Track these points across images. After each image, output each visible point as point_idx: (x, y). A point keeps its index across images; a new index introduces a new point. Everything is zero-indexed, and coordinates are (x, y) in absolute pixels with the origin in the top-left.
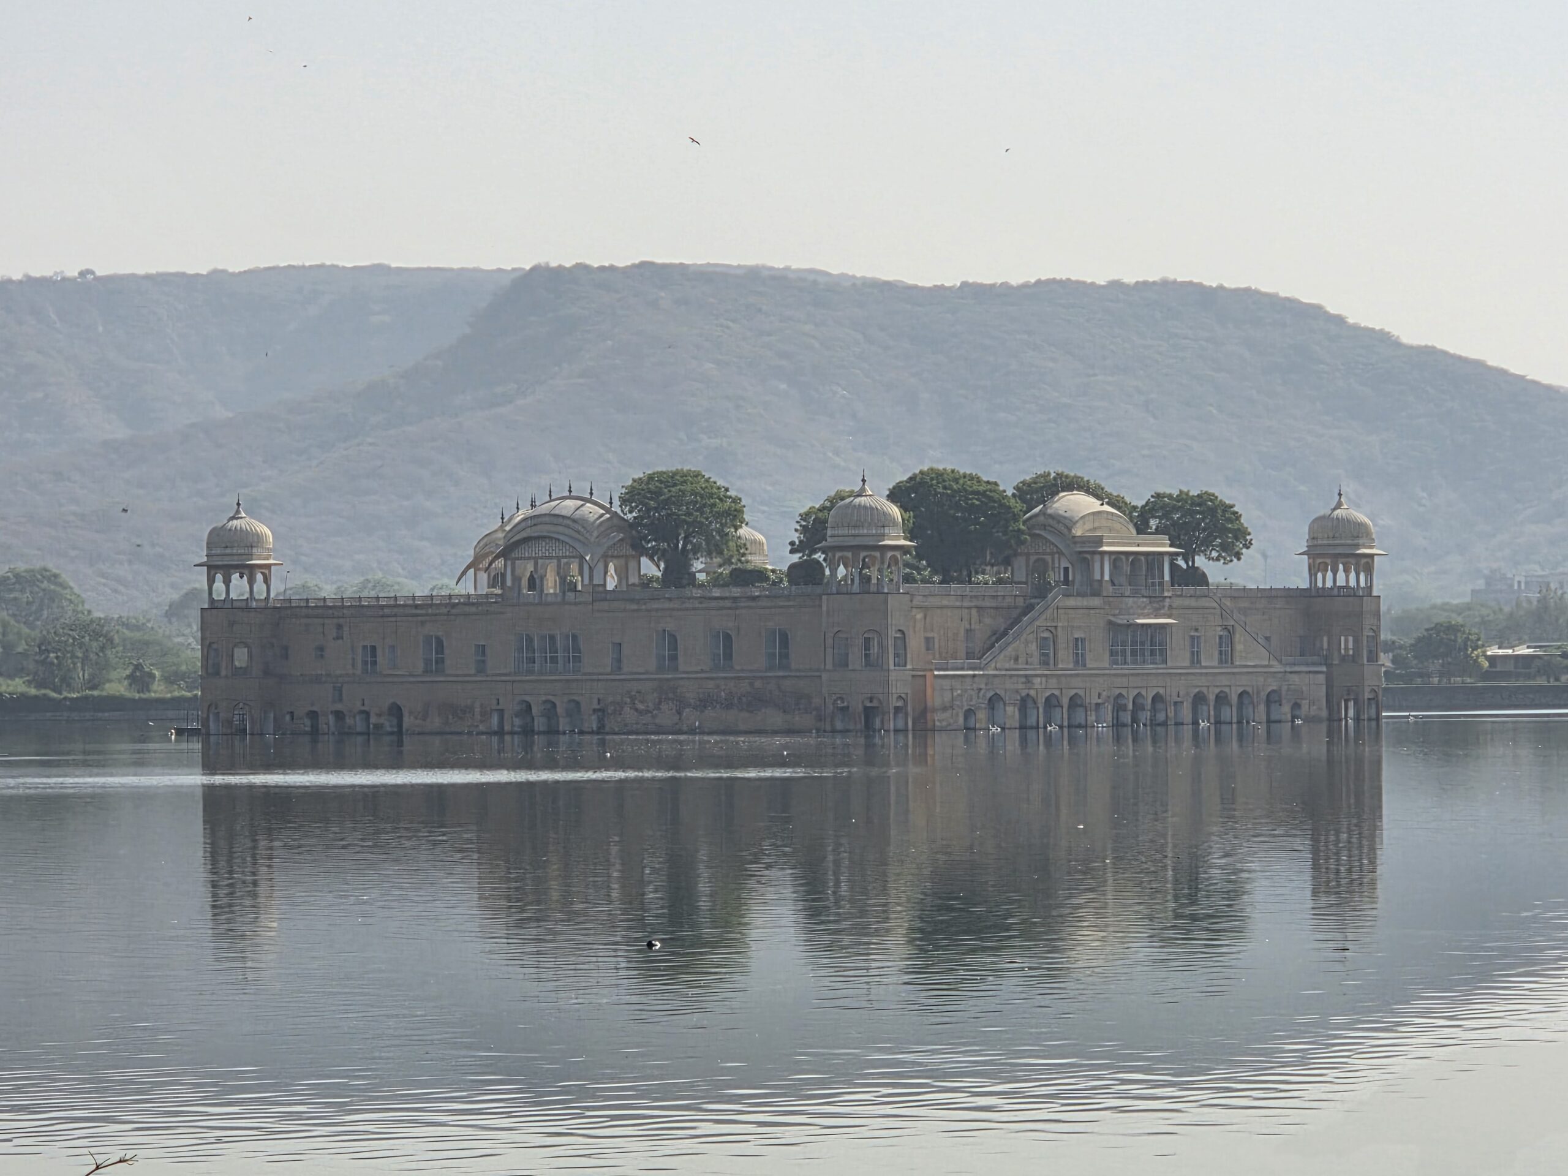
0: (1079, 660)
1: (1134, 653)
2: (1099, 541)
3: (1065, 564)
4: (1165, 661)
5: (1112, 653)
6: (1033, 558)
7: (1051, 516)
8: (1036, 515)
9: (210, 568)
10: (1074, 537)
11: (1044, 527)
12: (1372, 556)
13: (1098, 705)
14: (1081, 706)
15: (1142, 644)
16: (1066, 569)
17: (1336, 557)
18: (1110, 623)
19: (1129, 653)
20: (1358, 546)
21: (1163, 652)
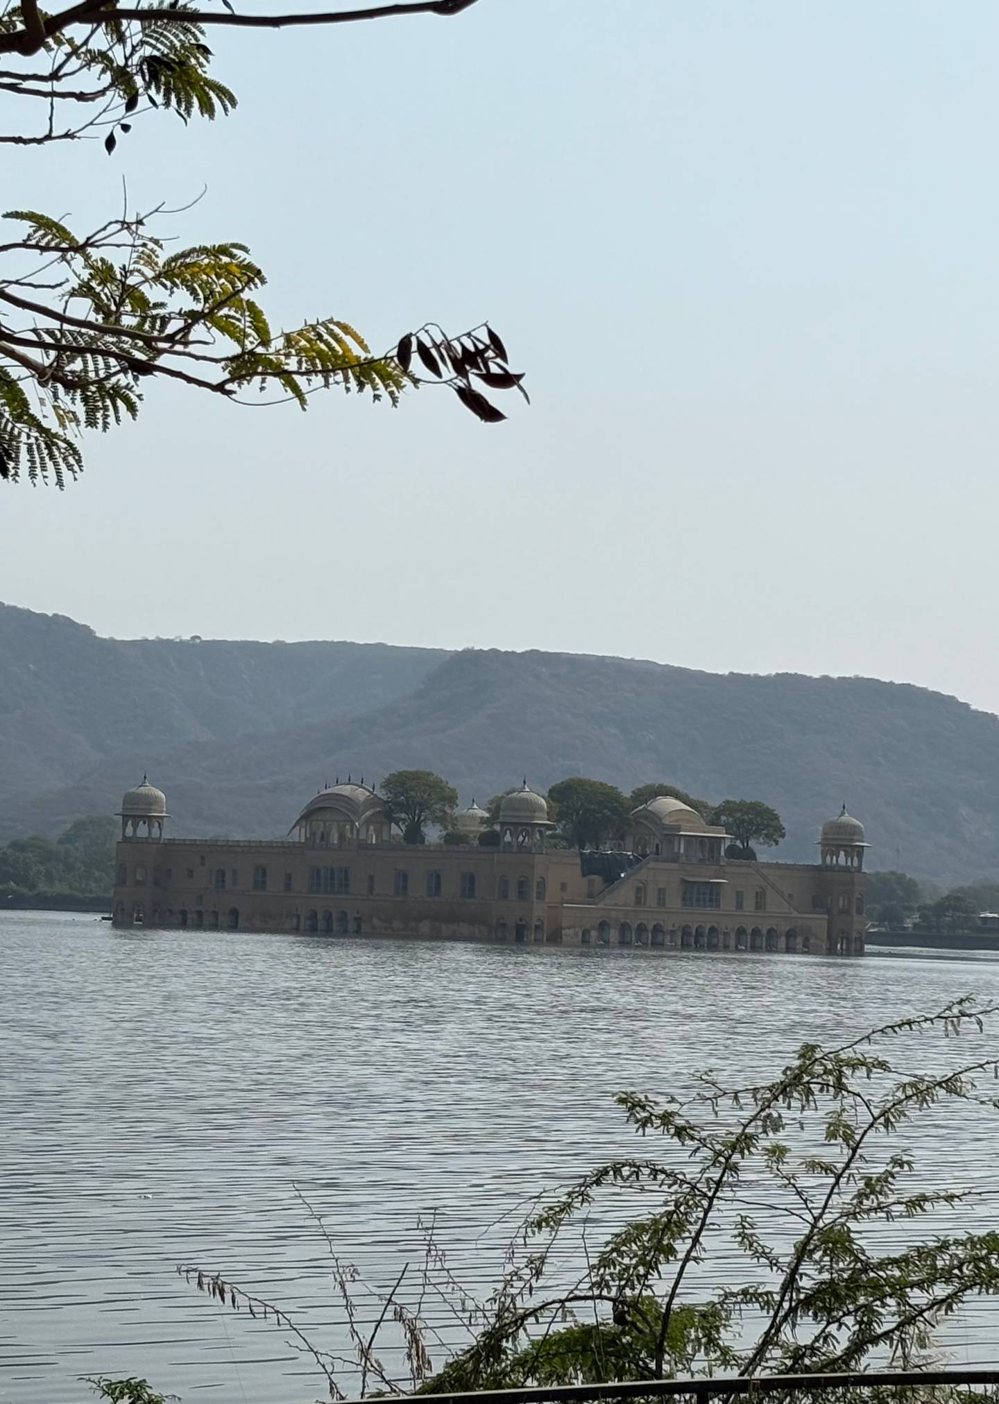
0: (661, 901)
1: (698, 900)
2: (679, 828)
3: (656, 841)
4: (718, 906)
5: (684, 899)
6: (637, 837)
7: (650, 811)
8: (641, 810)
9: (124, 816)
10: (663, 824)
11: (646, 818)
12: (863, 846)
13: (672, 931)
14: (661, 931)
15: (704, 894)
16: (657, 845)
17: (839, 847)
18: (684, 881)
19: (694, 900)
20: (852, 840)
21: (718, 901)
